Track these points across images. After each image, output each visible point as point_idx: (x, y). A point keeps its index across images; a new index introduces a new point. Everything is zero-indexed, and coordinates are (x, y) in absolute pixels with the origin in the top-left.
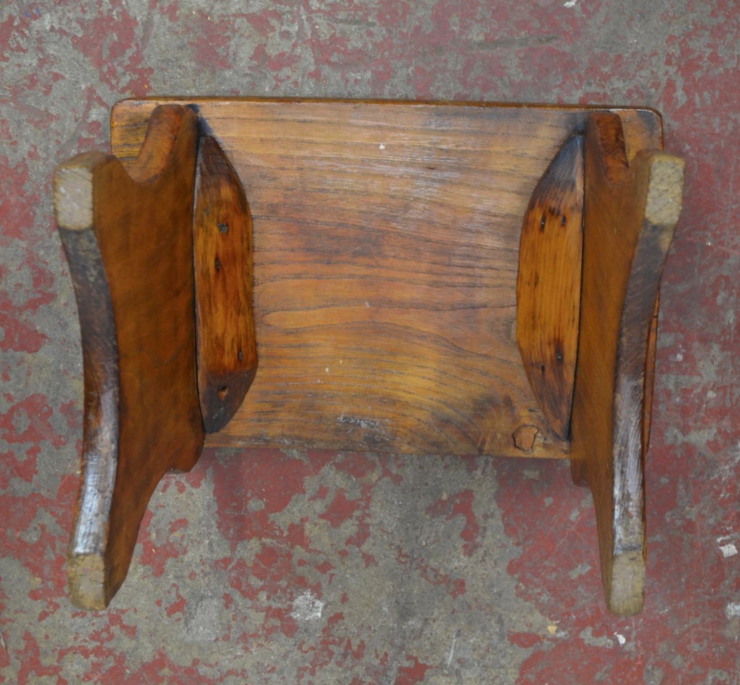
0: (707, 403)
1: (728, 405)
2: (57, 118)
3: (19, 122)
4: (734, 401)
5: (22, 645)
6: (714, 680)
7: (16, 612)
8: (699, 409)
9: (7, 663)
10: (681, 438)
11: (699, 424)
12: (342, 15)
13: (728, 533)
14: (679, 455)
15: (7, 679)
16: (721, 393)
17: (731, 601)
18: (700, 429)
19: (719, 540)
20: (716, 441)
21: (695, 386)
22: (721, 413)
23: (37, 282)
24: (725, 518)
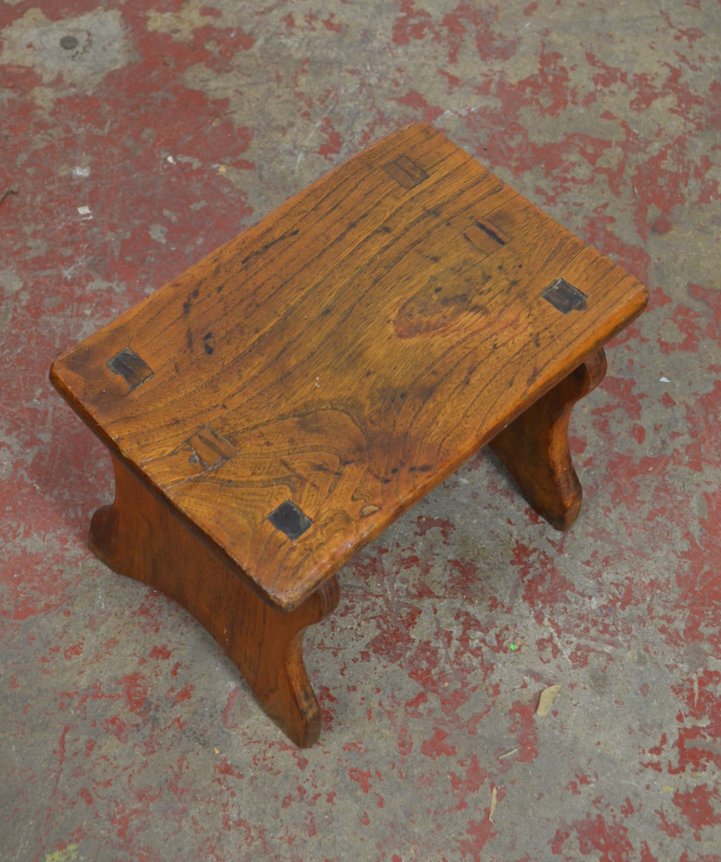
0: (91, 307)
1: (75, 305)
2: (587, 534)
3: (618, 533)
4: (70, 307)
5: (621, 188)
6: (103, 129)
7: (626, 210)
8: (98, 304)
9: (633, 178)
10: (114, 285)
11: (99, 293)
12: (359, 592)
13: (84, 221)
14: (116, 274)
15: (633, 168)
16: (80, 312)
17: (86, 179)
18: (99, 290)
19: (91, 217)
20: (87, 281)
21: (100, 318)
22: (81, 300)
23: (606, 423)
24: (84, 231)
